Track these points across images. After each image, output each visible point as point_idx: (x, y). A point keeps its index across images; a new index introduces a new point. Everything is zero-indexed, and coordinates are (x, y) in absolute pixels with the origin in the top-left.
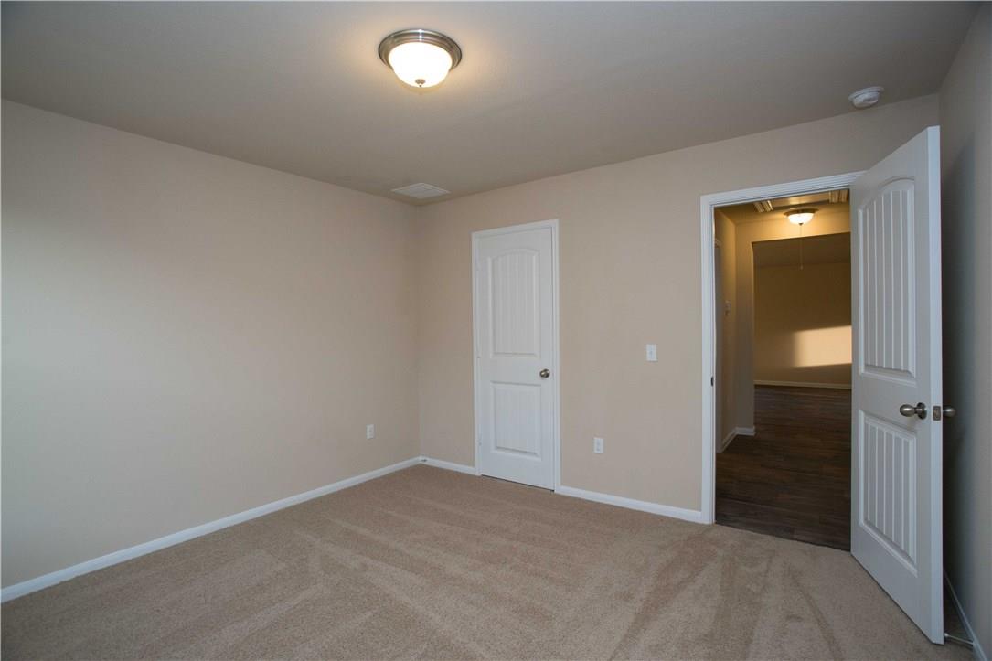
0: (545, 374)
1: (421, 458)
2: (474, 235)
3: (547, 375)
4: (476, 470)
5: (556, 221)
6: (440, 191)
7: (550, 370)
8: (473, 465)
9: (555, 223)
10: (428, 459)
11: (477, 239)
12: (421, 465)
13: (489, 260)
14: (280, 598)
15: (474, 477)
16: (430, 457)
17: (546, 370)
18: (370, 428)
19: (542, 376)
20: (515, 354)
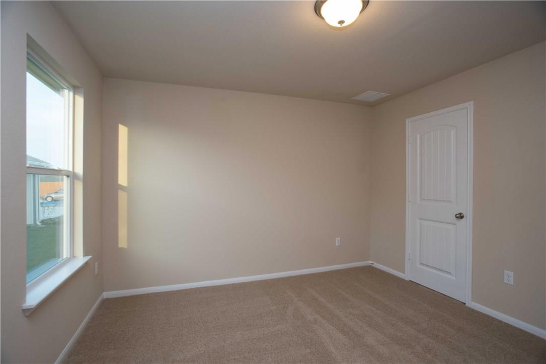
0: (460, 216)
1: (370, 262)
2: (408, 121)
3: (462, 217)
4: (407, 276)
5: (472, 103)
6: (384, 95)
7: (464, 214)
8: (404, 273)
9: (470, 105)
10: (374, 263)
11: (409, 123)
12: (370, 266)
13: (418, 136)
14: (267, 325)
15: (404, 280)
16: (376, 262)
17: (460, 214)
18: (338, 240)
19: (457, 217)
20: (437, 200)
